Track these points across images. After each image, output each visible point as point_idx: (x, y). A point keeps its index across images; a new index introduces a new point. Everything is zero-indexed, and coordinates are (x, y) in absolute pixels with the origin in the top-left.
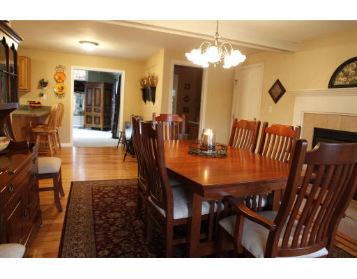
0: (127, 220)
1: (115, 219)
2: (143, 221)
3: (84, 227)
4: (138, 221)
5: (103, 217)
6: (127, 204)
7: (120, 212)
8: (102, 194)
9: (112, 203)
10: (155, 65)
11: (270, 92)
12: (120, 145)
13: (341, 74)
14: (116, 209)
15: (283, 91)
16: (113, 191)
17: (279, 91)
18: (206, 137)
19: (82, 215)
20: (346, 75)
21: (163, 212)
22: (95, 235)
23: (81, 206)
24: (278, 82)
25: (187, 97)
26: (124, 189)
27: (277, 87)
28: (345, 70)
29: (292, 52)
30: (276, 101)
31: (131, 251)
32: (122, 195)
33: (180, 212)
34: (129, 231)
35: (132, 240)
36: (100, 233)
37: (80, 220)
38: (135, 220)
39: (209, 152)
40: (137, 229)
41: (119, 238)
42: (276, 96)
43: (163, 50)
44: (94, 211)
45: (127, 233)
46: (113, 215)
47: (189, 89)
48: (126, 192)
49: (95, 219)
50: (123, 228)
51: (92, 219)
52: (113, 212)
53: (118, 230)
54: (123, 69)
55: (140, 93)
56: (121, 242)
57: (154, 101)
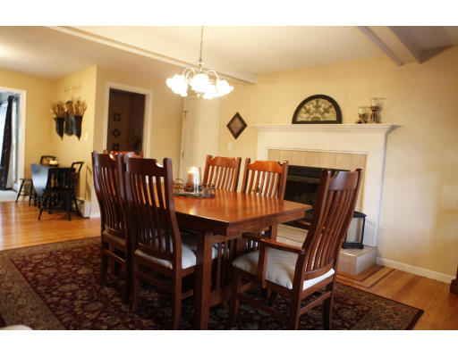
0: (91, 291)
1: (74, 292)
2: (114, 287)
3: (32, 310)
4: (106, 289)
5: (55, 293)
6: (80, 272)
7: (76, 283)
8: (33, 265)
9: (56, 274)
10: (80, 87)
11: (229, 126)
12: (21, 198)
13: (303, 110)
14: (68, 281)
15: (245, 125)
16: (47, 259)
17: (240, 125)
18: (190, 176)
19: (19, 297)
20: (308, 112)
21: (167, 263)
22: (57, 316)
23: (9, 285)
24: (238, 115)
25: (116, 130)
26: (63, 255)
27: (237, 120)
28: (307, 106)
29: (254, 84)
30: (236, 136)
31: (119, 324)
32: (65, 262)
33: (188, 261)
34: (102, 301)
35: (112, 310)
36: (62, 312)
37: (20, 303)
38: (102, 288)
39: (196, 193)
40: (112, 298)
41: (93, 312)
42: (236, 131)
43: (95, 68)
44: (35, 288)
45: (100, 304)
46: (67, 288)
47: (119, 120)
48: (67, 258)
49: (43, 297)
50: (91, 300)
51: (38, 298)
52: (64, 284)
53: (86, 304)
54: (23, 89)
55: (54, 124)
56: (99, 316)
57: (79, 135)
